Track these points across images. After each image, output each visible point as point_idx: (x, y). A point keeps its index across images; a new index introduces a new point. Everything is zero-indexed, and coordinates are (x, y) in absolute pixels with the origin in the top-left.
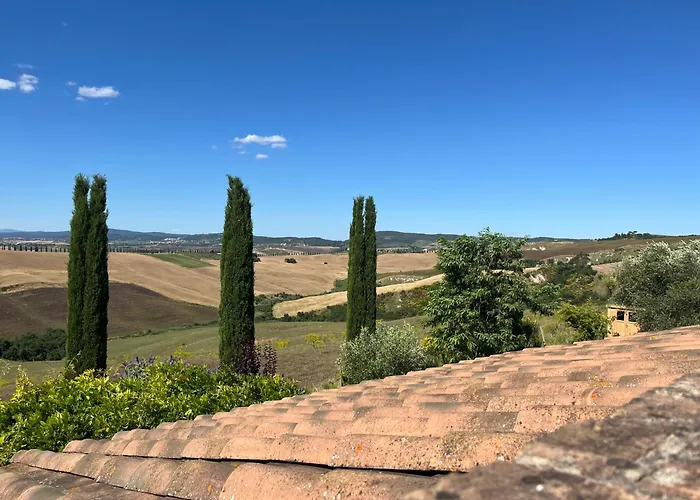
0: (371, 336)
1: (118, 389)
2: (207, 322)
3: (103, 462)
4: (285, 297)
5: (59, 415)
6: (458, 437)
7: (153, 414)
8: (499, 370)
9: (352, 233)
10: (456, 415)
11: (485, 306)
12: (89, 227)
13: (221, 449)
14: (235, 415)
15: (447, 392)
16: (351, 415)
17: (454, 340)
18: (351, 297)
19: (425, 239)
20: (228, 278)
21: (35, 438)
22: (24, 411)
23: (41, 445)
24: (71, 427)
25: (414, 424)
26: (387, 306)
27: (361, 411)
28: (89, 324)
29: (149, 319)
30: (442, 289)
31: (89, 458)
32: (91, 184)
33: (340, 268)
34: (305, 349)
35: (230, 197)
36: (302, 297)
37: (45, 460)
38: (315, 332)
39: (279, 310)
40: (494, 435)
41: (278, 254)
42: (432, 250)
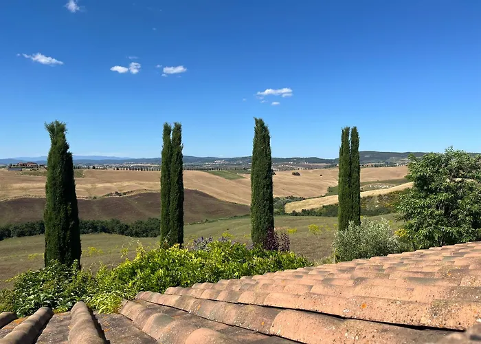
0: (357, 227)
1: (193, 257)
2: (242, 215)
3: (192, 302)
4: (293, 199)
5: (161, 271)
6: (443, 303)
7: (215, 274)
8: (465, 256)
9: (341, 153)
10: (436, 288)
11: (449, 207)
12: (172, 155)
13: (264, 300)
14: (267, 278)
15: (423, 270)
16: (351, 283)
17: (423, 231)
18: (341, 199)
19: (397, 156)
20: (256, 186)
21: (148, 285)
22: (142, 268)
23: (151, 289)
24: (168, 279)
25: (403, 292)
26: (367, 206)
27: (358, 281)
28: (173, 215)
29: (207, 213)
30: (412, 193)
31: (183, 299)
32: (172, 128)
33: (333, 179)
34: (308, 235)
35: (256, 132)
36: (304, 199)
37: (155, 298)
38: (315, 224)
39: (289, 208)
40: (472, 303)
41: (287, 169)
42: (402, 164)
